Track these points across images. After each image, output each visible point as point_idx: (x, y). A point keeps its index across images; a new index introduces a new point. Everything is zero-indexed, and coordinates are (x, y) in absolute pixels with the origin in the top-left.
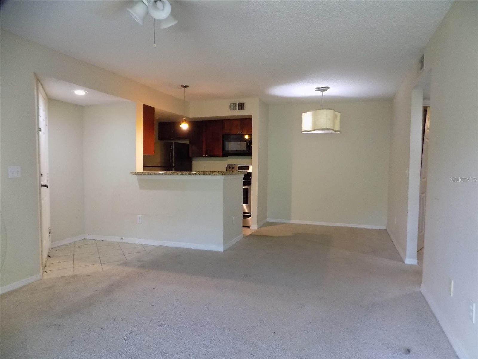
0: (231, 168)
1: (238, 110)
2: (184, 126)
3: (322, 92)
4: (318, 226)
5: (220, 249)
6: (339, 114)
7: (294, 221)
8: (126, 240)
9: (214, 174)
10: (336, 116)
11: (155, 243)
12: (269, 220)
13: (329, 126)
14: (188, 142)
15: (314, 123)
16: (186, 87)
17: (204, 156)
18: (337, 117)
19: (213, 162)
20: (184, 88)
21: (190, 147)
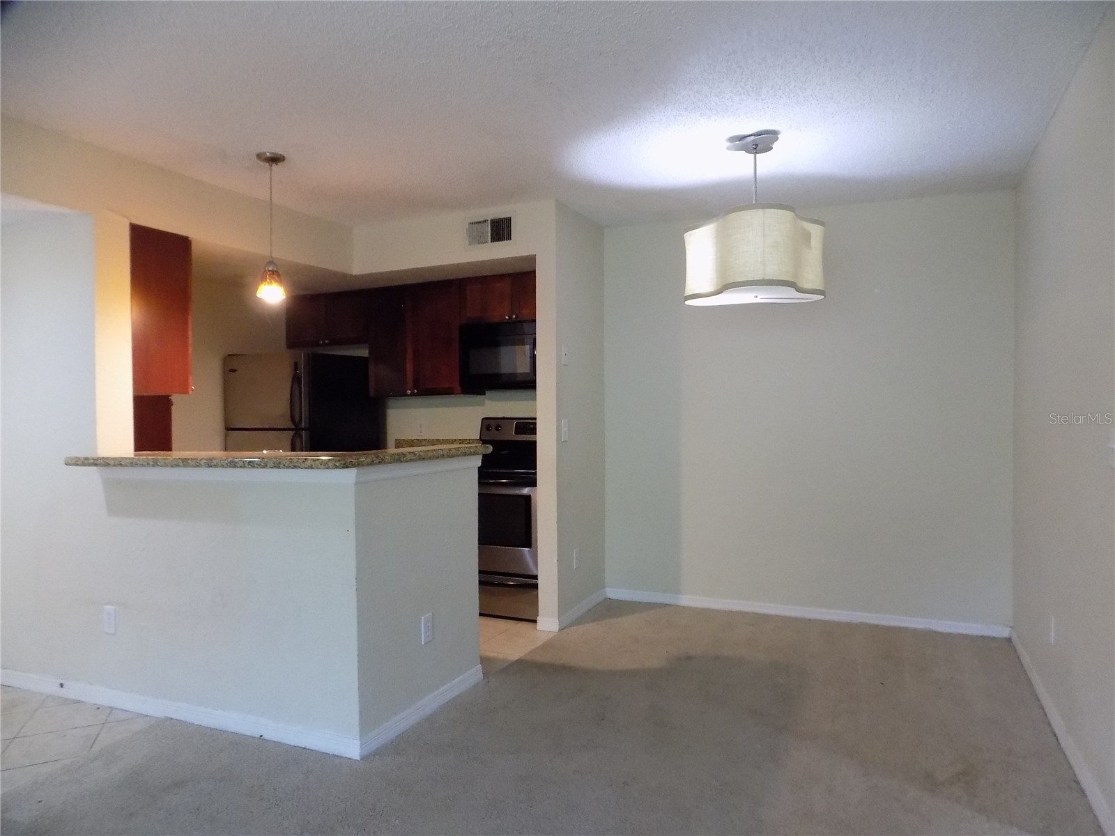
0: (494, 428)
1: (493, 240)
2: (272, 295)
3: (753, 155)
4: (767, 618)
5: (350, 747)
6: (816, 231)
7: (689, 600)
8: (72, 691)
9: (308, 463)
10: (807, 237)
11: (158, 708)
12: (614, 593)
13: (774, 270)
14: (363, 352)
15: (723, 264)
16: (275, 159)
17: (409, 392)
18: (810, 242)
19: (440, 410)
20: (267, 165)
21: (372, 369)
